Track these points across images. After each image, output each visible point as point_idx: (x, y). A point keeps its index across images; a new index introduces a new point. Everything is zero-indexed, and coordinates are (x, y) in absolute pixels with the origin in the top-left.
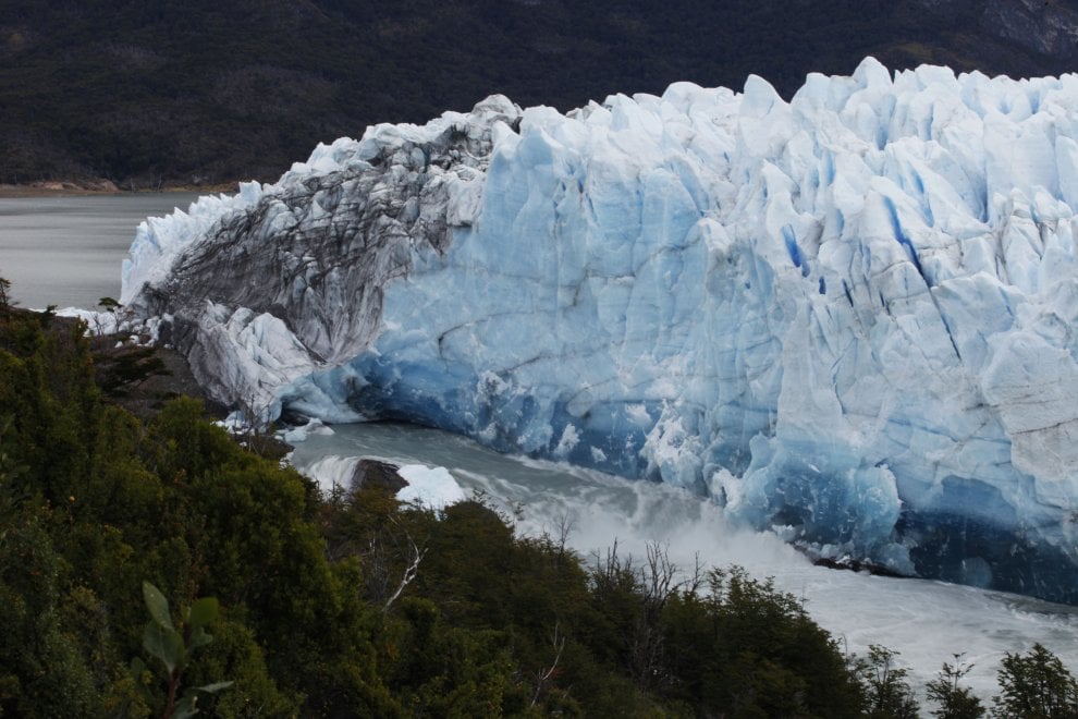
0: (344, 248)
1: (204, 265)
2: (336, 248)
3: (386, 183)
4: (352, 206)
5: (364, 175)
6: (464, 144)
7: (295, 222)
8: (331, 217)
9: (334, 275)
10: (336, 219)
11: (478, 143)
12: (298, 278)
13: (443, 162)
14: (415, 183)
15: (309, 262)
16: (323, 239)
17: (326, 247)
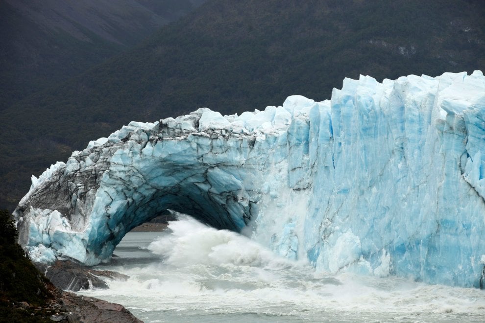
0: (97, 180)
1: (43, 193)
2: (94, 180)
4: (105, 160)
5: (115, 145)
6: (166, 130)
7: (79, 168)
8: (95, 165)
9: (90, 193)
10: (96, 166)
11: (174, 130)
12: (74, 194)
13: (154, 139)
15: (80, 186)
16: (89, 175)
17: (90, 180)
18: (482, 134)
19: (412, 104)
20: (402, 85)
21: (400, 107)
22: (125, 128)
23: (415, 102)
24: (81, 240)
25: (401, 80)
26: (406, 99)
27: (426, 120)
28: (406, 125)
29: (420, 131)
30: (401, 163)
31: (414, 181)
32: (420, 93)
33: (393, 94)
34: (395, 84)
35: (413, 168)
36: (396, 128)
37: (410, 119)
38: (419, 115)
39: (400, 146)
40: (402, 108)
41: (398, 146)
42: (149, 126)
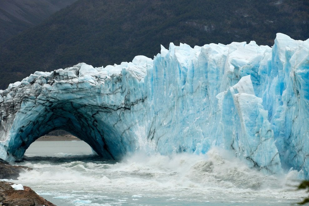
0: (14, 108)
2: (12, 108)
3: (31, 89)
4: (19, 96)
5: (26, 86)
6: (58, 77)
7: (3, 101)
8: (13, 99)
9: (10, 116)
10: (14, 99)
11: (63, 77)
13: (50, 82)
14: (40, 89)
15: (4, 112)
16: (9, 105)
17: (9, 108)
18: (256, 81)
19: (212, 62)
20: (206, 50)
21: (205, 63)
22: (32, 76)
23: (214, 61)
24: (3, 146)
25: (206, 46)
26: (209, 59)
27: (221, 71)
28: (209, 74)
29: (217, 79)
30: (206, 98)
31: (213, 110)
32: (218, 55)
33: (200, 55)
34: (202, 49)
35: (213, 102)
36: (203, 76)
37: (211, 71)
38: (217, 68)
39: (205, 88)
40: (206, 64)
41: (204, 88)
42: (48, 74)
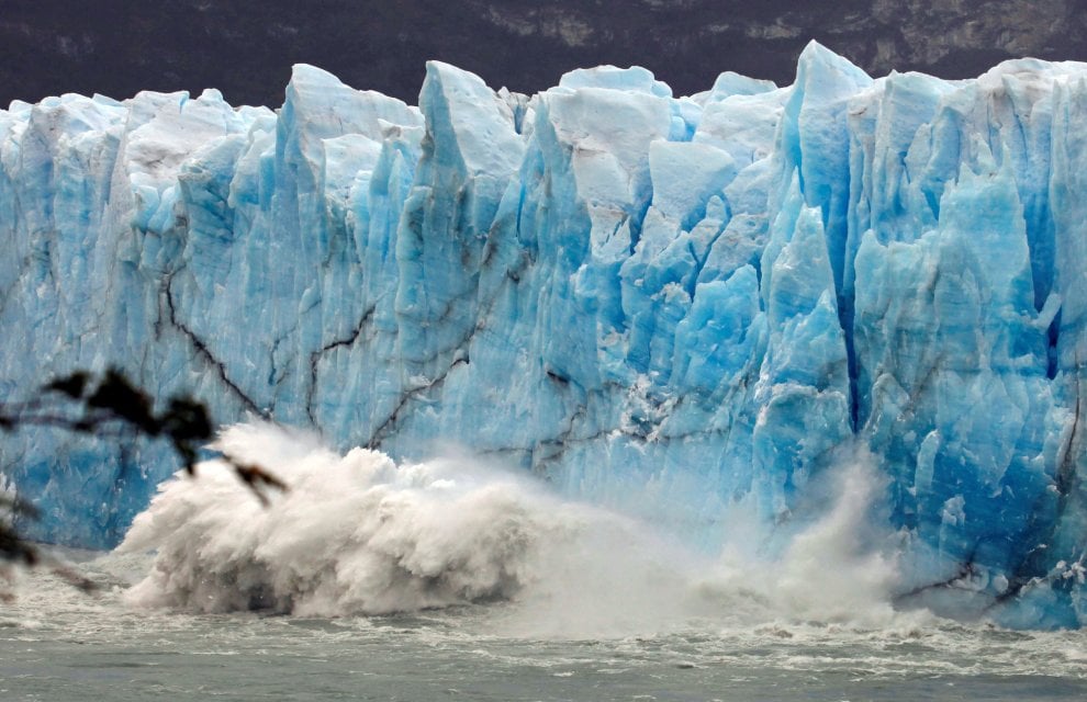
18: (219, 228)
19: (69, 159)
20: (48, 116)
21: (44, 162)
23: (75, 154)
25: (47, 104)
26: (58, 147)
27: (99, 193)
28: (56, 202)
29: (86, 218)
30: (44, 286)
31: (70, 326)
32: (88, 135)
33: (28, 134)
34: (33, 111)
35: (70, 298)
36: (34, 208)
37: (64, 190)
38: (85, 181)
39: (42, 248)
40: (48, 166)
41: (37, 249)
